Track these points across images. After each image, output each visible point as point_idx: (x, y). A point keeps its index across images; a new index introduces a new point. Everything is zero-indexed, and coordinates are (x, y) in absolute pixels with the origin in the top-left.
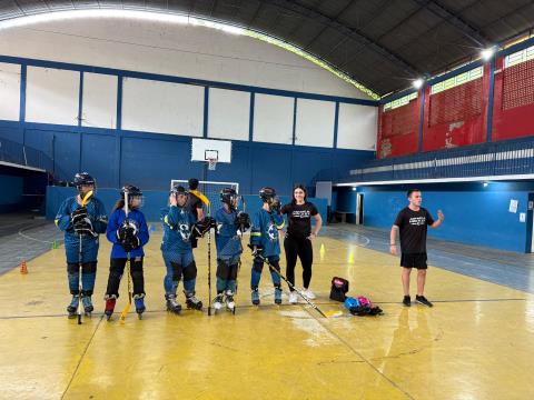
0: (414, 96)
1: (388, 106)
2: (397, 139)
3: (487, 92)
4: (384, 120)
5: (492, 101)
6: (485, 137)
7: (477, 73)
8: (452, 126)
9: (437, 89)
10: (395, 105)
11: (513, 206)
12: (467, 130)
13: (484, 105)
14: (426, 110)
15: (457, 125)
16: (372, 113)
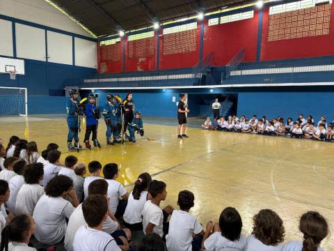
0: (118, 40)
1: (103, 43)
2: (110, 63)
3: (156, 45)
4: (101, 51)
5: (158, 49)
6: (156, 67)
7: (151, 34)
8: (140, 60)
9: (131, 38)
10: (107, 43)
11: (174, 99)
12: (148, 62)
13: (155, 51)
14: (126, 49)
15: (143, 59)
16: (93, 46)
